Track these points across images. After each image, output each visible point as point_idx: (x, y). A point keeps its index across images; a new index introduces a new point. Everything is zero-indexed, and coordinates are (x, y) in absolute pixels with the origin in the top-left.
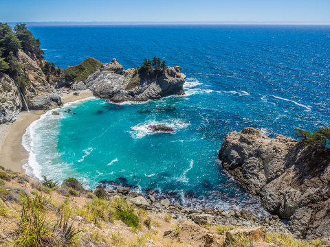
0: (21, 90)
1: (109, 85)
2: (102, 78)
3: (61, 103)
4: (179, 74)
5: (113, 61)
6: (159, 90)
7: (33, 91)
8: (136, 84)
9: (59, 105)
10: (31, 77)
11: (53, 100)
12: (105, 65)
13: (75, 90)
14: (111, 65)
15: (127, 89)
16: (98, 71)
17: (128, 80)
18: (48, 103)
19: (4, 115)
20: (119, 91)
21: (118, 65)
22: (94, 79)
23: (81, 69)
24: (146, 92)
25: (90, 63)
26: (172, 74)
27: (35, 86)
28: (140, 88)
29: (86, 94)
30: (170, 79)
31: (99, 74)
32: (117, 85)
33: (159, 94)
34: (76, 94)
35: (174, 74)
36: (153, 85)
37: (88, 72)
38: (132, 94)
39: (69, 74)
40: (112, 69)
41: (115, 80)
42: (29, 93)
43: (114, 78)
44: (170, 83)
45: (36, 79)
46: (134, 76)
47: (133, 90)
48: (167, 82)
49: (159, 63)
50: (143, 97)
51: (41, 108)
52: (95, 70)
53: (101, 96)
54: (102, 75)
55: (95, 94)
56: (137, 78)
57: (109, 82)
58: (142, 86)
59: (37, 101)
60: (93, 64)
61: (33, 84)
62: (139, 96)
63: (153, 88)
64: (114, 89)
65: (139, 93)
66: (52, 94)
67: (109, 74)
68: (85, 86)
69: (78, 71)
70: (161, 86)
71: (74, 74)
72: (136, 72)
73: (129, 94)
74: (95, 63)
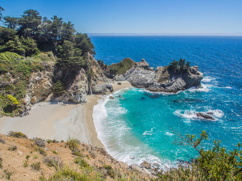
0: (89, 79)
1: (144, 78)
2: (136, 73)
3: (113, 90)
4: (198, 72)
5: (143, 61)
6: (184, 84)
7: (95, 81)
8: (166, 79)
9: (111, 91)
10: (94, 70)
11: (108, 88)
12: (137, 63)
13: (117, 80)
14: (142, 64)
15: (159, 82)
16: (133, 68)
17: (159, 75)
18: (104, 90)
19: (81, 97)
20: (153, 83)
21: (146, 64)
22: (131, 73)
23: (121, 65)
24: (175, 84)
25: (127, 61)
26: (194, 72)
27: (96, 77)
28: (170, 82)
29: (126, 84)
30: (193, 76)
31: (134, 70)
32: (151, 79)
33: (184, 87)
34: (119, 84)
35: (195, 72)
36: (179, 80)
37: (126, 68)
38: (163, 86)
39: (113, 68)
40: (143, 67)
41: (148, 75)
42: (93, 82)
43: (147, 73)
44: (193, 79)
45: (97, 71)
46: (164, 72)
47: (164, 83)
48: (191, 78)
49: (184, 63)
50: (173, 89)
51: (100, 93)
52: (131, 67)
53: (138, 86)
54: (136, 71)
55: (133, 85)
56: (167, 74)
57: (144, 76)
58: (171, 81)
59: (98, 88)
60: (130, 62)
61: (95, 76)
62: (169, 88)
63: (180, 82)
64: (148, 81)
65: (169, 85)
66: (107, 83)
67: (142, 70)
68: (124, 78)
69: (119, 67)
70: (185, 81)
71: (116, 69)
72: (165, 69)
73: (161, 86)
74: (131, 61)
